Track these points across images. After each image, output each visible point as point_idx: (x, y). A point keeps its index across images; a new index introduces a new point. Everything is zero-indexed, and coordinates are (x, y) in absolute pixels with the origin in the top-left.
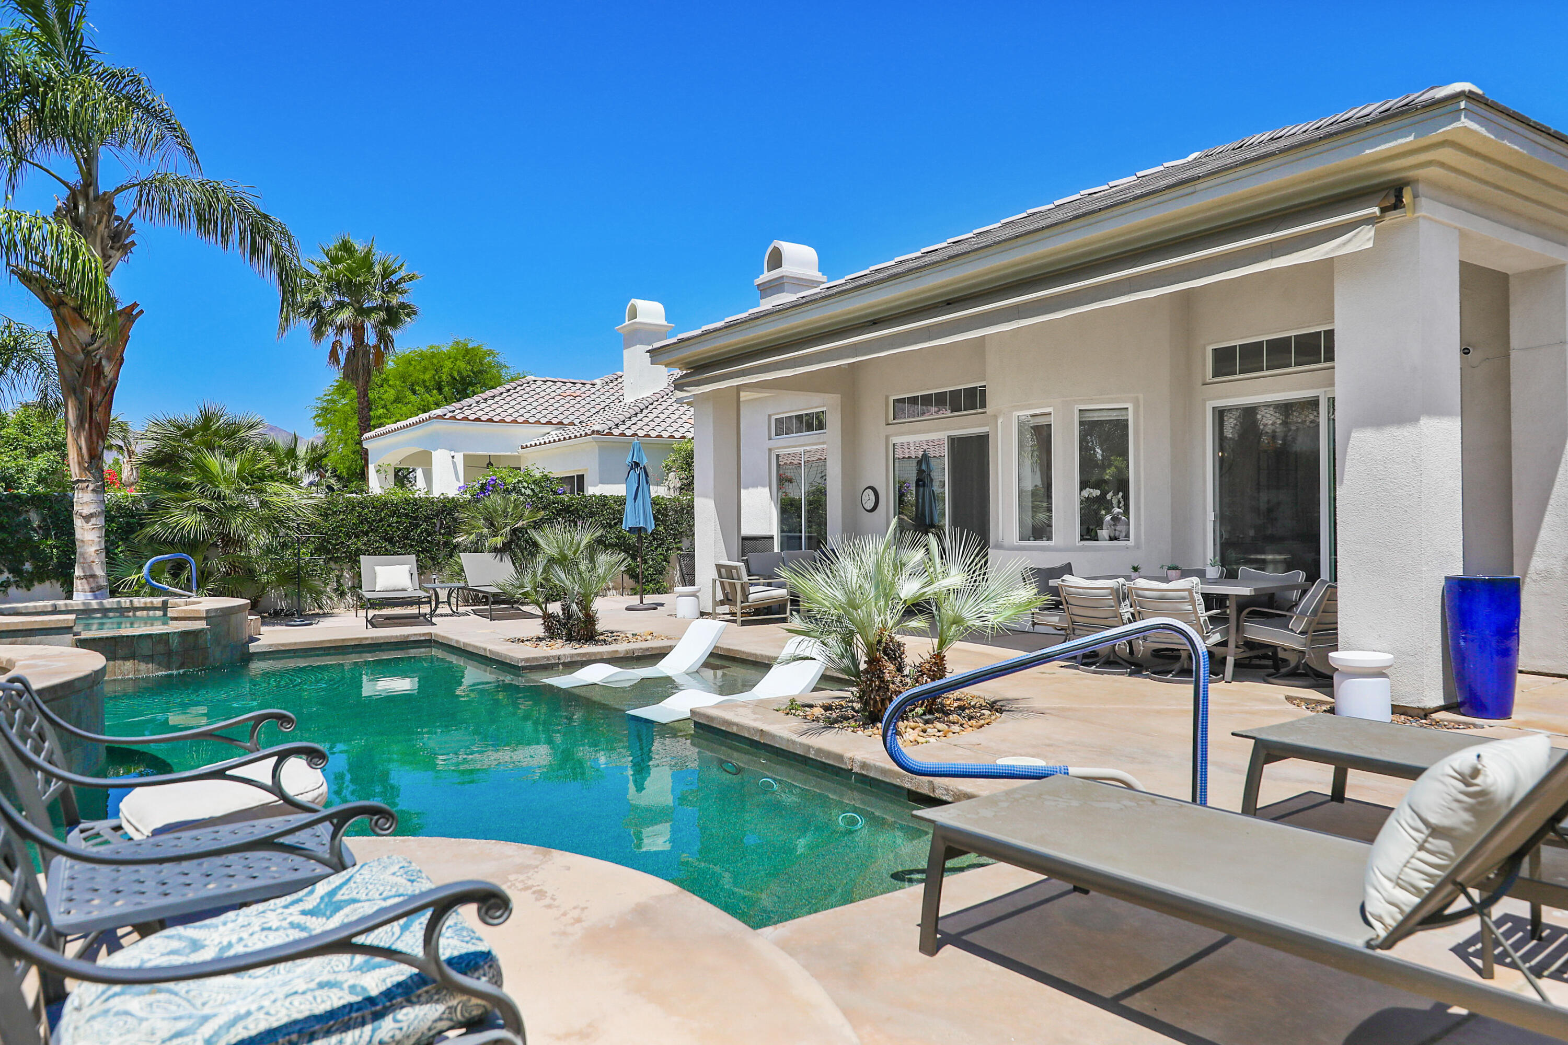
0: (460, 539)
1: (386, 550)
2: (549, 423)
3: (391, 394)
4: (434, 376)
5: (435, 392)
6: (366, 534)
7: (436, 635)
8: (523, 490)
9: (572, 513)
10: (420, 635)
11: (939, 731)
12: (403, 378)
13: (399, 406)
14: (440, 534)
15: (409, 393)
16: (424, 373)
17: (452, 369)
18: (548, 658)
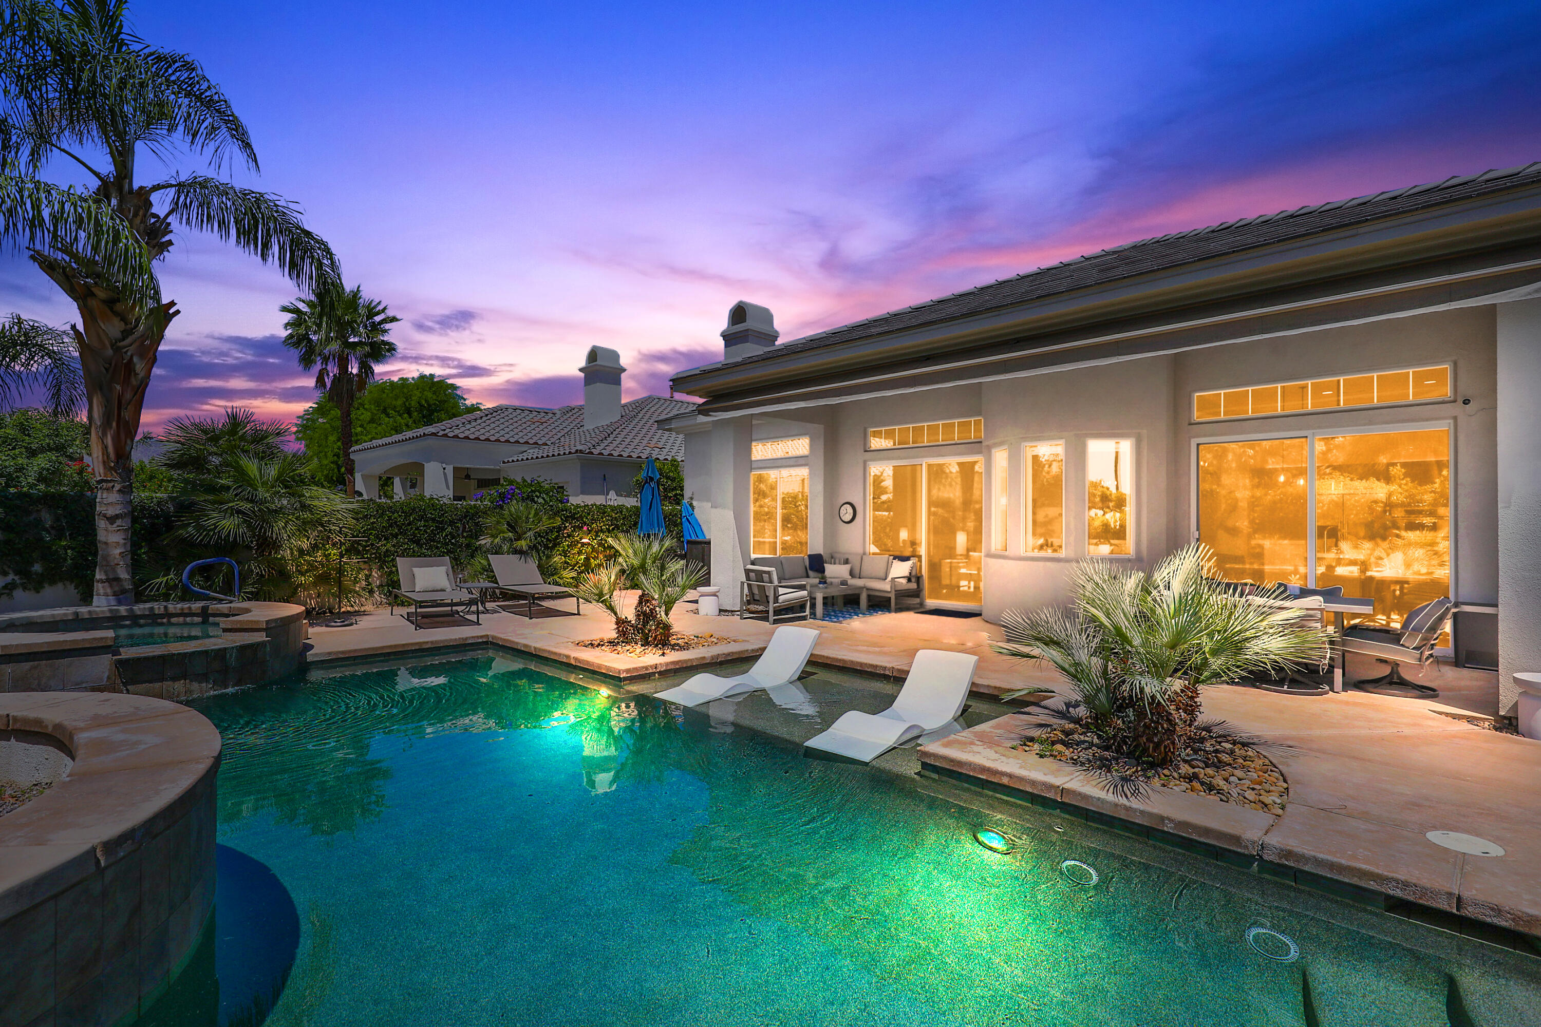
0: (483, 542)
1: (414, 551)
2: (527, 443)
3: (367, 416)
4: (404, 403)
5: (406, 415)
6: (396, 536)
7: (493, 637)
8: (536, 499)
9: (577, 519)
10: (478, 637)
11: (1240, 780)
12: (377, 403)
13: (375, 425)
14: (463, 537)
15: (383, 416)
16: (396, 400)
17: (420, 397)
18: (646, 668)
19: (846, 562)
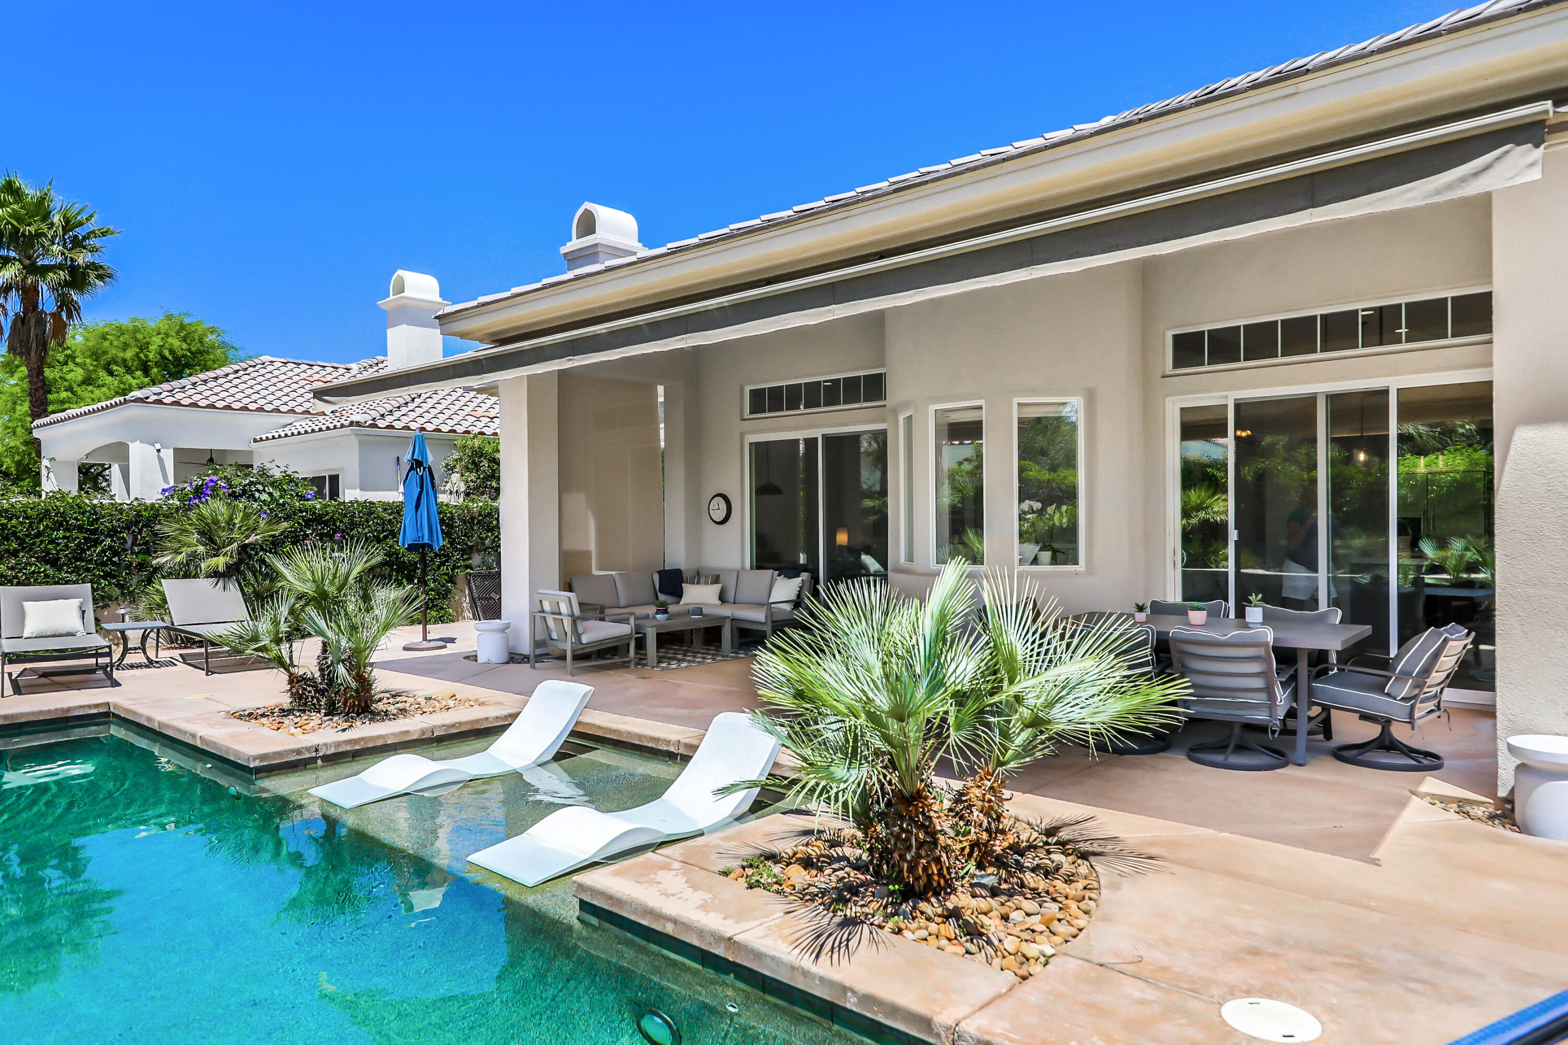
0: (163, 560)
1: (47, 576)
2: (292, 411)
3: (78, 374)
4: (137, 355)
5: (139, 373)
6: (15, 554)
7: (116, 706)
8: (257, 495)
9: (326, 523)
10: (89, 706)
12: (96, 355)
13: (90, 388)
14: (132, 553)
15: (102, 374)
16: (124, 350)
17: (161, 347)
18: (299, 751)
19: (716, 580)
